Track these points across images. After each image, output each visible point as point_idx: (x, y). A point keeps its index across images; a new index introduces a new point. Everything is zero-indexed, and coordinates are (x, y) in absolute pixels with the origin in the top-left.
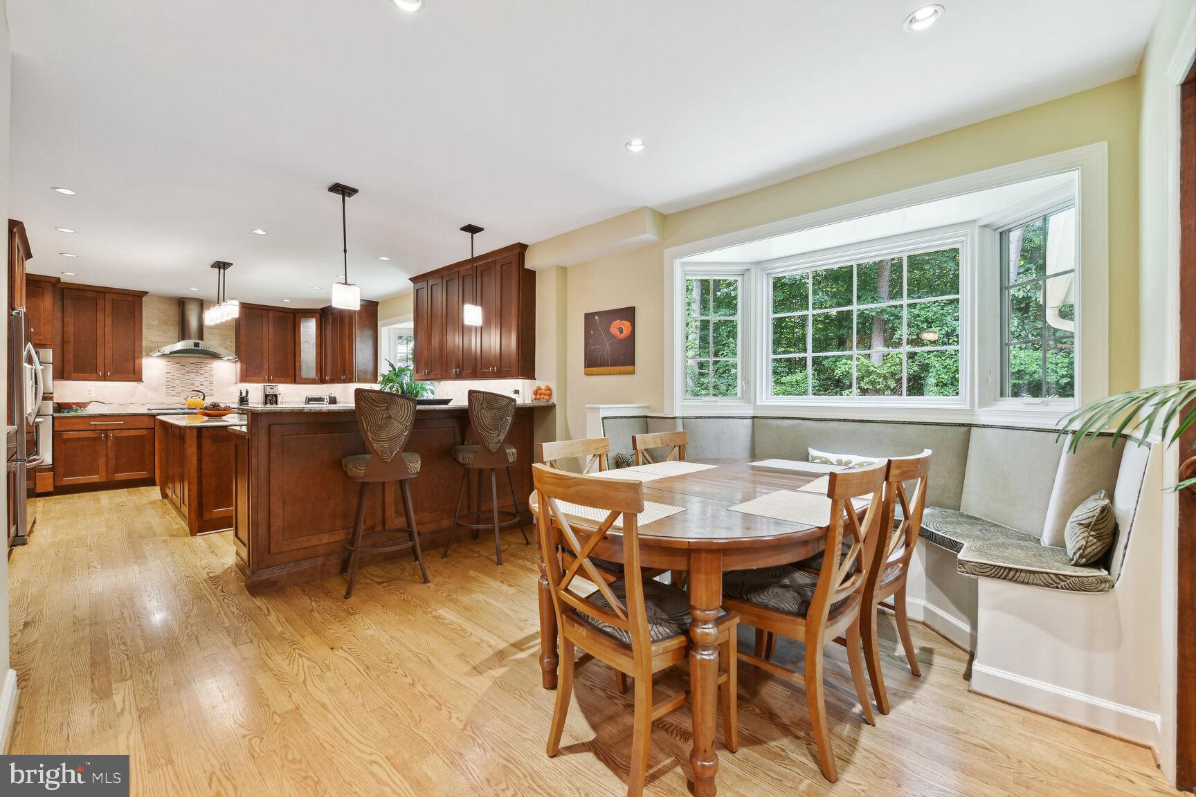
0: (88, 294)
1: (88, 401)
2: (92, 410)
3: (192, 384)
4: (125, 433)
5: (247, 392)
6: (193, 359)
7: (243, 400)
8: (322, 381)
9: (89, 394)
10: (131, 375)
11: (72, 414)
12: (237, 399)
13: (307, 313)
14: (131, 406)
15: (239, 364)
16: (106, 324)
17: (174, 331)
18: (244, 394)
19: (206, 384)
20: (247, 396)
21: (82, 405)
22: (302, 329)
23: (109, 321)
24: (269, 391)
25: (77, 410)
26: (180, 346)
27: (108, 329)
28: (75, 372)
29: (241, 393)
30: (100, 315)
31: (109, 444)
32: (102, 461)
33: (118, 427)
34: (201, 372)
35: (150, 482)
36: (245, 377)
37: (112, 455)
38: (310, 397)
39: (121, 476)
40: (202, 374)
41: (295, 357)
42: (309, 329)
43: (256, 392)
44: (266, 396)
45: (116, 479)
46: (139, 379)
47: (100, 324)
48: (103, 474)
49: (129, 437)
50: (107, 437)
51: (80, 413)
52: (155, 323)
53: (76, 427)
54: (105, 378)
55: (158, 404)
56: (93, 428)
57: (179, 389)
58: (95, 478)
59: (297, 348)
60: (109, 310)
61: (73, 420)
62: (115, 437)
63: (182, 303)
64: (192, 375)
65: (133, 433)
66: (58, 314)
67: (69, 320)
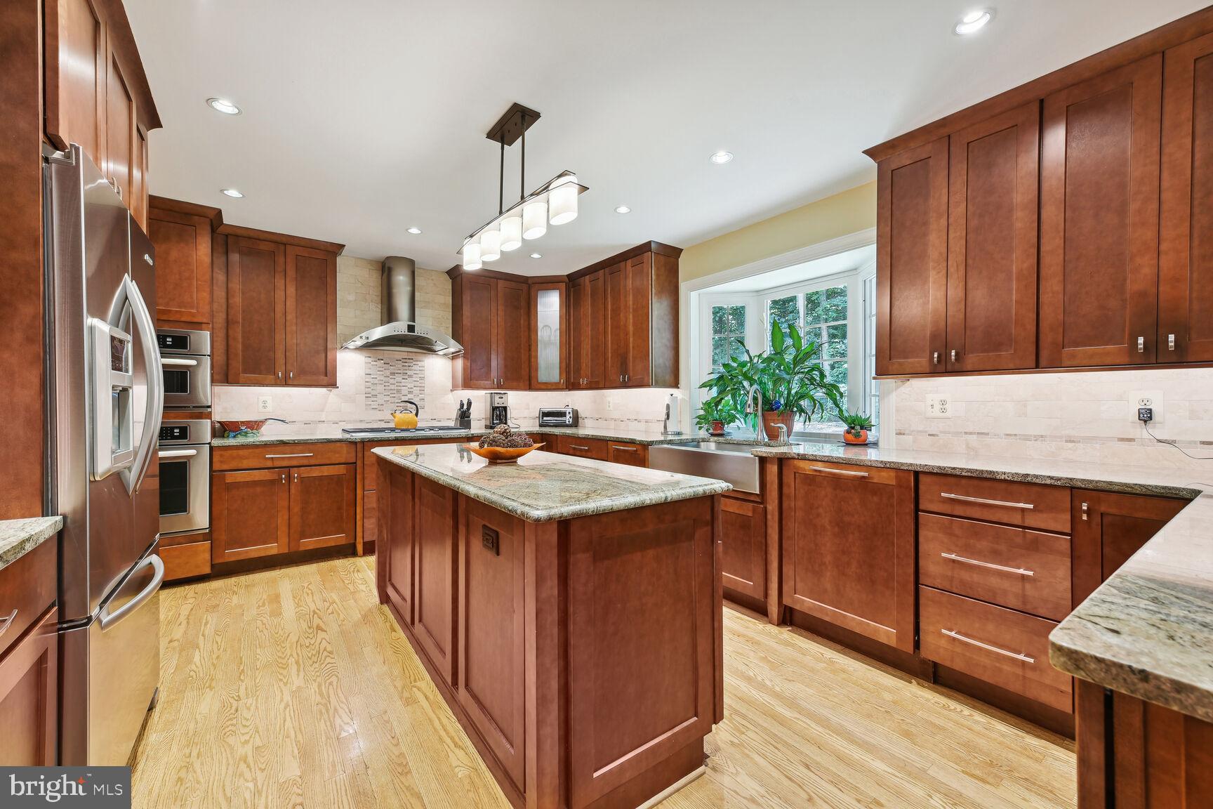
0: (263, 246)
1: (262, 418)
2: (269, 433)
3: (399, 391)
4: (316, 472)
5: (469, 404)
6: (401, 352)
7: (464, 416)
8: (571, 383)
9: (265, 407)
10: (322, 377)
11: (240, 440)
12: (454, 413)
13: (548, 283)
14: (321, 425)
15: (459, 363)
16: (286, 294)
17: (375, 310)
18: (465, 407)
19: (416, 391)
20: (469, 408)
21: (255, 425)
22: (540, 308)
23: (291, 290)
24: (498, 402)
25: (246, 433)
26: (378, 333)
27: (291, 303)
28: (245, 372)
29: (462, 405)
30: (280, 282)
31: (293, 491)
32: (282, 520)
33: (305, 462)
34: (409, 373)
35: (348, 551)
36: (469, 382)
37: (296, 509)
38: (546, 410)
39: (309, 543)
40: (410, 376)
41: (530, 350)
42: (550, 307)
43: (480, 400)
44: (494, 409)
45: (302, 549)
46: (332, 384)
47: (280, 294)
48: (284, 540)
49: (321, 478)
50: (289, 478)
51: (250, 439)
52: (351, 298)
53: (245, 464)
54: (286, 382)
55: (355, 421)
56: (269, 464)
57: (381, 399)
58: (272, 549)
59: (533, 337)
60: (291, 272)
61: (241, 452)
62: (301, 479)
63: (386, 268)
64: (398, 378)
65: (326, 471)
66: (220, 277)
67: (236, 285)
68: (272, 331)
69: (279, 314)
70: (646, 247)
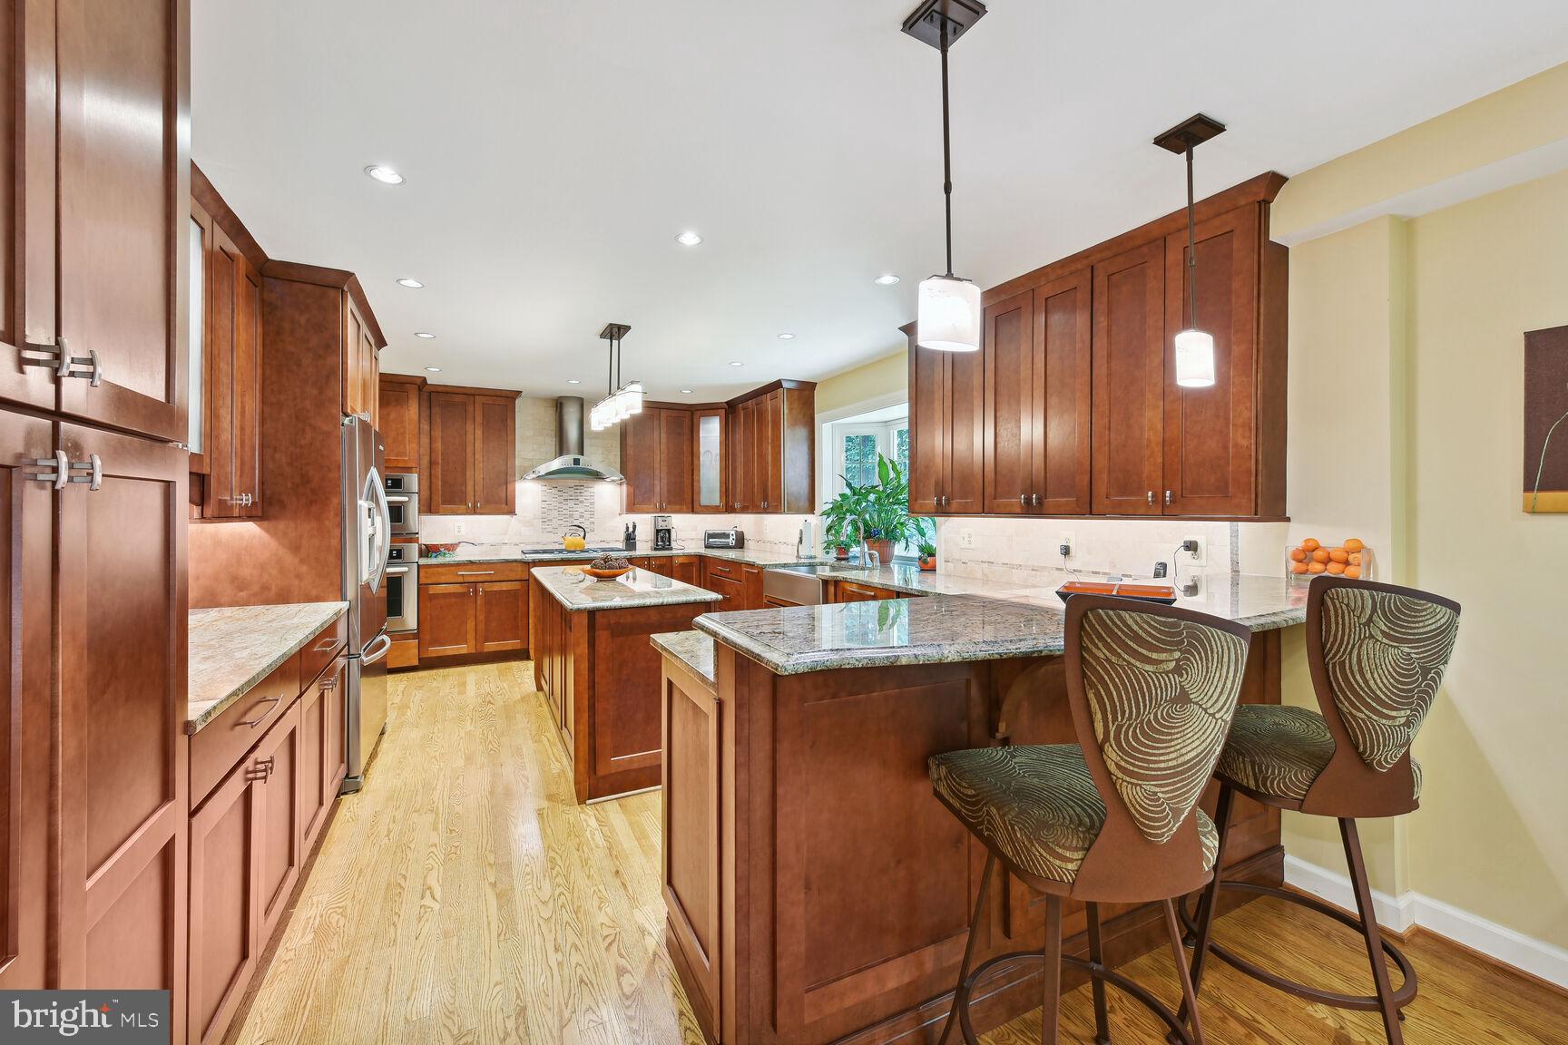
0: (457, 399)
1: (457, 541)
2: (462, 555)
3: (571, 516)
4: (497, 587)
5: (634, 527)
6: (572, 481)
7: (630, 539)
8: (729, 508)
9: (459, 532)
10: (504, 506)
11: (440, 560)
12: (622, 536)
13: (708, 409)
14: (504, 547)
15: (625, 487)
16: (475, 434)
17: (551, 443)
18: (631, 530)
19: (587, 515)
20: (634, 531)
21: (451, 548)
22: (702, 434)
23: (479, 433)
24: (661, 525)
25: (445, 554)
26: (556, 464)
27: (479, 445)
28: (444, 503)
29: (628, 528)
30: (470, 427)
31: (479, 602)
32: (470, 625)
33: (488, 578)
34: (581, 498)
35: (522, 655)
36: (632, 506)
37: (481, 617)
38: (711, 532)
39: (491, 646)
40: (582, 502)
41: (693, 474)
42: (711, 431)
43: (645, 524)
44: (658, 531)
45: (485, 650)
46: (512, 512)
47: (470, 437)
48: (472, 643)
49: (500, 592)
50: (476, 591)
51: (448, 559)
52: (530, 433)
53: (443, 579)
54: (474, 511)
55: (533, 543)
56: (461, 580)
57: (556, 523)
58: (462, 649)
59: (695, 462)
60: (479, 419)
61: (440, 570)
62: (485, 592)
63: (559, 404)
64: (571, 504)
65: (504, 587)
66: (425, 427)
67: (438, 433)
68: (464, 469)
69: (469, 455)
70: (777, 385)
